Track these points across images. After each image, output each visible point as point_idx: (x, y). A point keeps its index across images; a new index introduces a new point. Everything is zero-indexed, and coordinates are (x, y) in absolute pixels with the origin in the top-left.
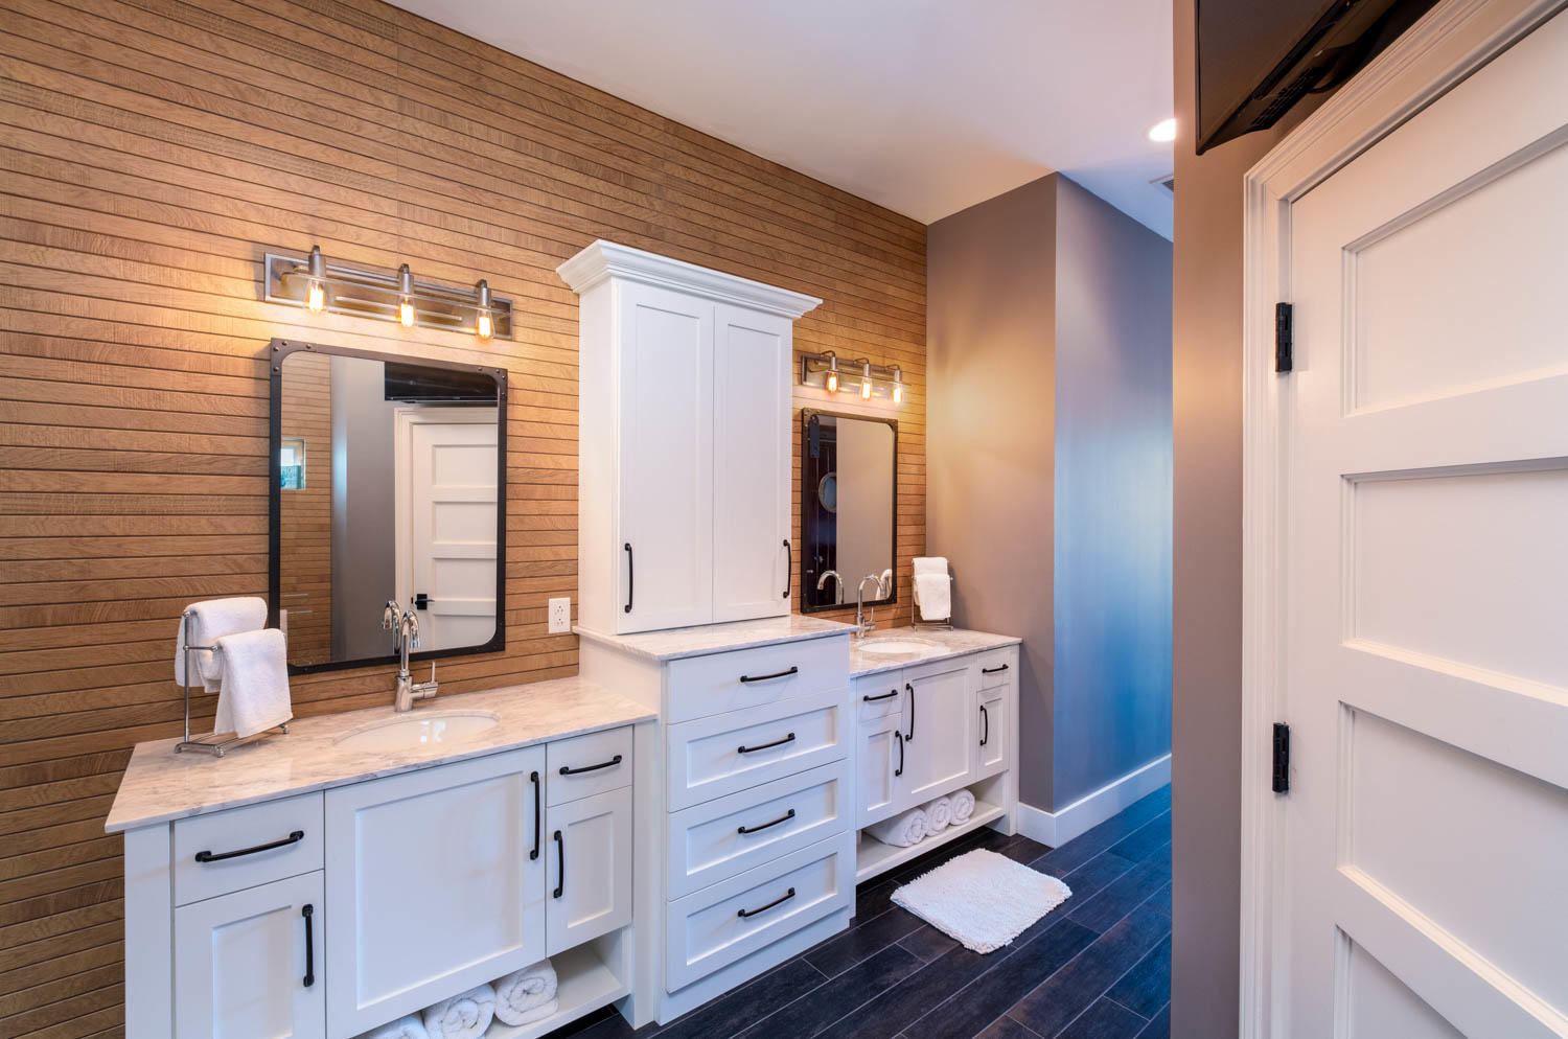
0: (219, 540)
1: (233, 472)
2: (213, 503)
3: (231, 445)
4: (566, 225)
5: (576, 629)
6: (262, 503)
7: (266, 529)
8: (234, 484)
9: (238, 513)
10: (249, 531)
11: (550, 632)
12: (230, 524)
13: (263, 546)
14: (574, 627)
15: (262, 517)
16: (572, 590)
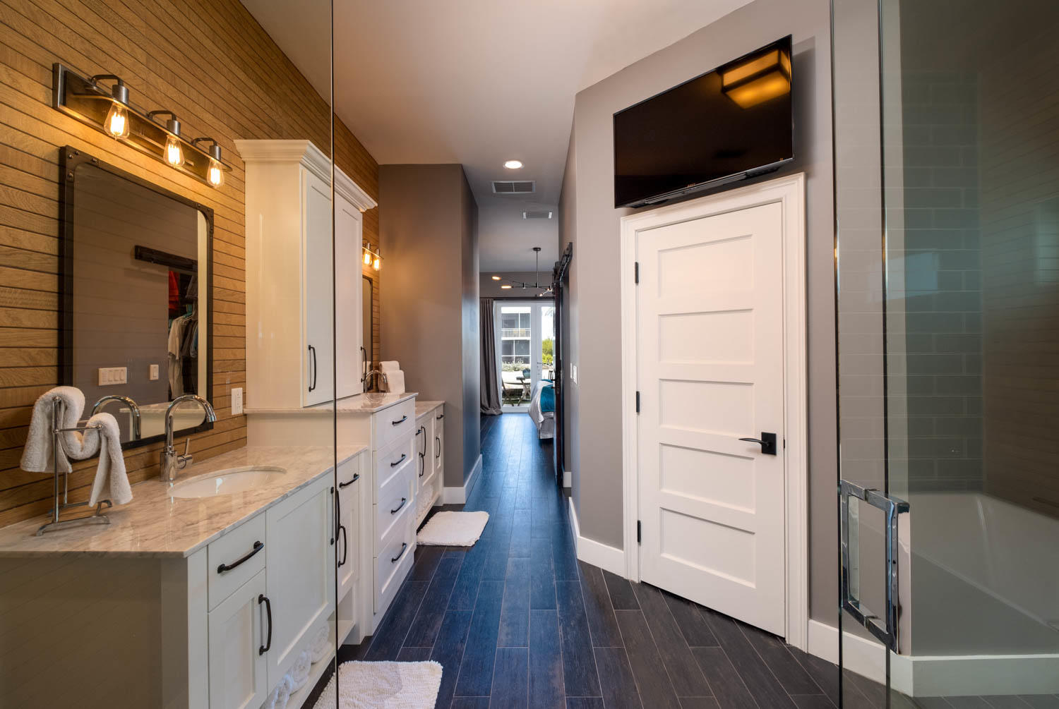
0: (16, 332)
1: (27, 266)
2: (10, 296)
3: (26, 240)
4: (237, 108)
5: (246, 411)
6: (51, 299)
7: (54, 324)
8: (27, 279)
9: (32, 307)
10: (41, 326)
11: (233, 414)
12: (26, 318)
13: (51, 339)
14: (245, 410)
15: (51, 313)
16: (242, 382)
